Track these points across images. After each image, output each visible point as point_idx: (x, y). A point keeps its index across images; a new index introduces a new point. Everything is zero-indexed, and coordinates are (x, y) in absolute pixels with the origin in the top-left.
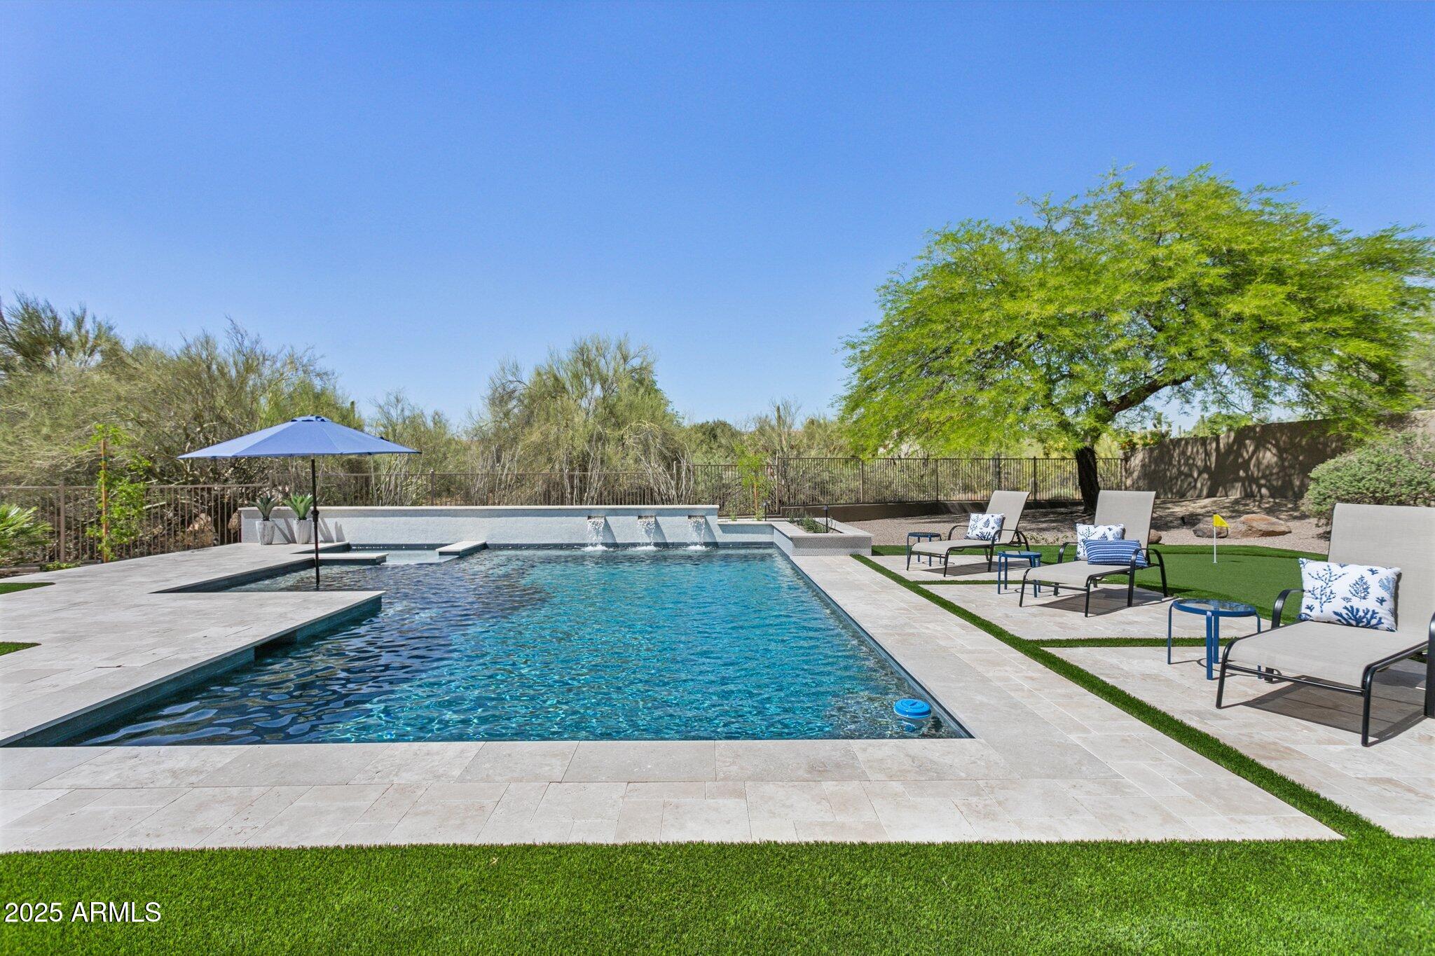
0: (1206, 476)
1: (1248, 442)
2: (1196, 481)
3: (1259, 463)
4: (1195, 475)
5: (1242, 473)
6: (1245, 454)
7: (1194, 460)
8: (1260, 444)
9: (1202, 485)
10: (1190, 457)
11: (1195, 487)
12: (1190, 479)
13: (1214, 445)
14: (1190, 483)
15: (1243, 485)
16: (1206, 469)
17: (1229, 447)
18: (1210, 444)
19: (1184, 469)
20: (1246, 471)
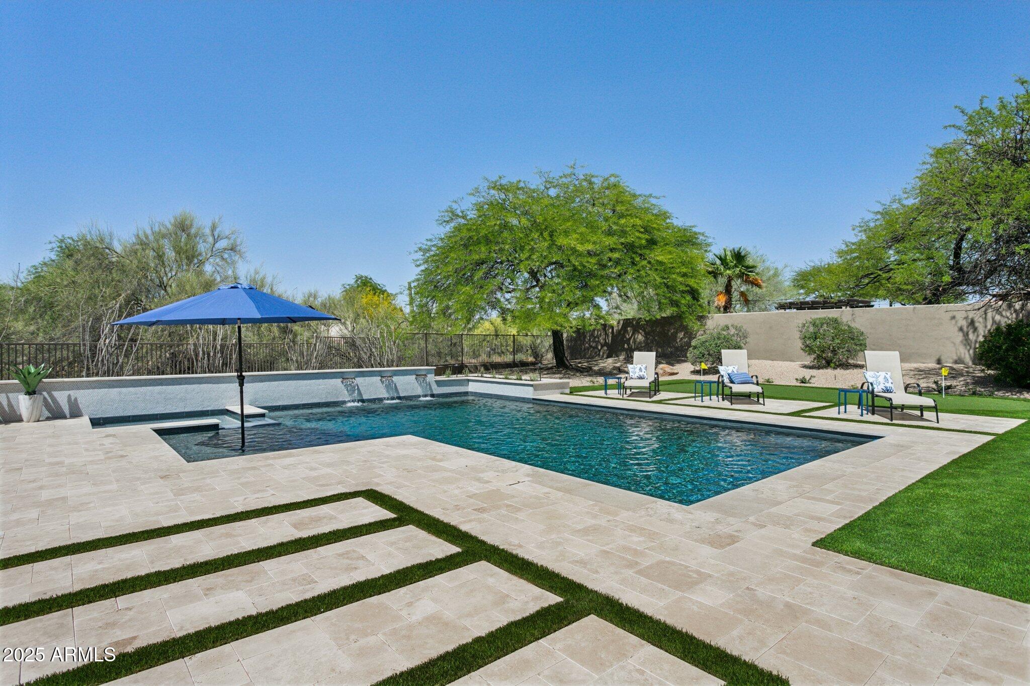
0: (605, 348)
1: (629, 329)
2: (600, 351)
3: (635, 341)
4: (599, 348)
5: (626, 346)
6: (627, 336)
7: (599, 338)
8: (636, 329)
9: (603, 354)
10: (596, 337)
11: (599, 354)
12: (596, 350)
13: (610, 330)
14: (596, 353)
15: (626, 352)
16: (606, 344)
17: (619, 332)
18: (608, 330)
19: (594, 345)
20: (628, 344)
